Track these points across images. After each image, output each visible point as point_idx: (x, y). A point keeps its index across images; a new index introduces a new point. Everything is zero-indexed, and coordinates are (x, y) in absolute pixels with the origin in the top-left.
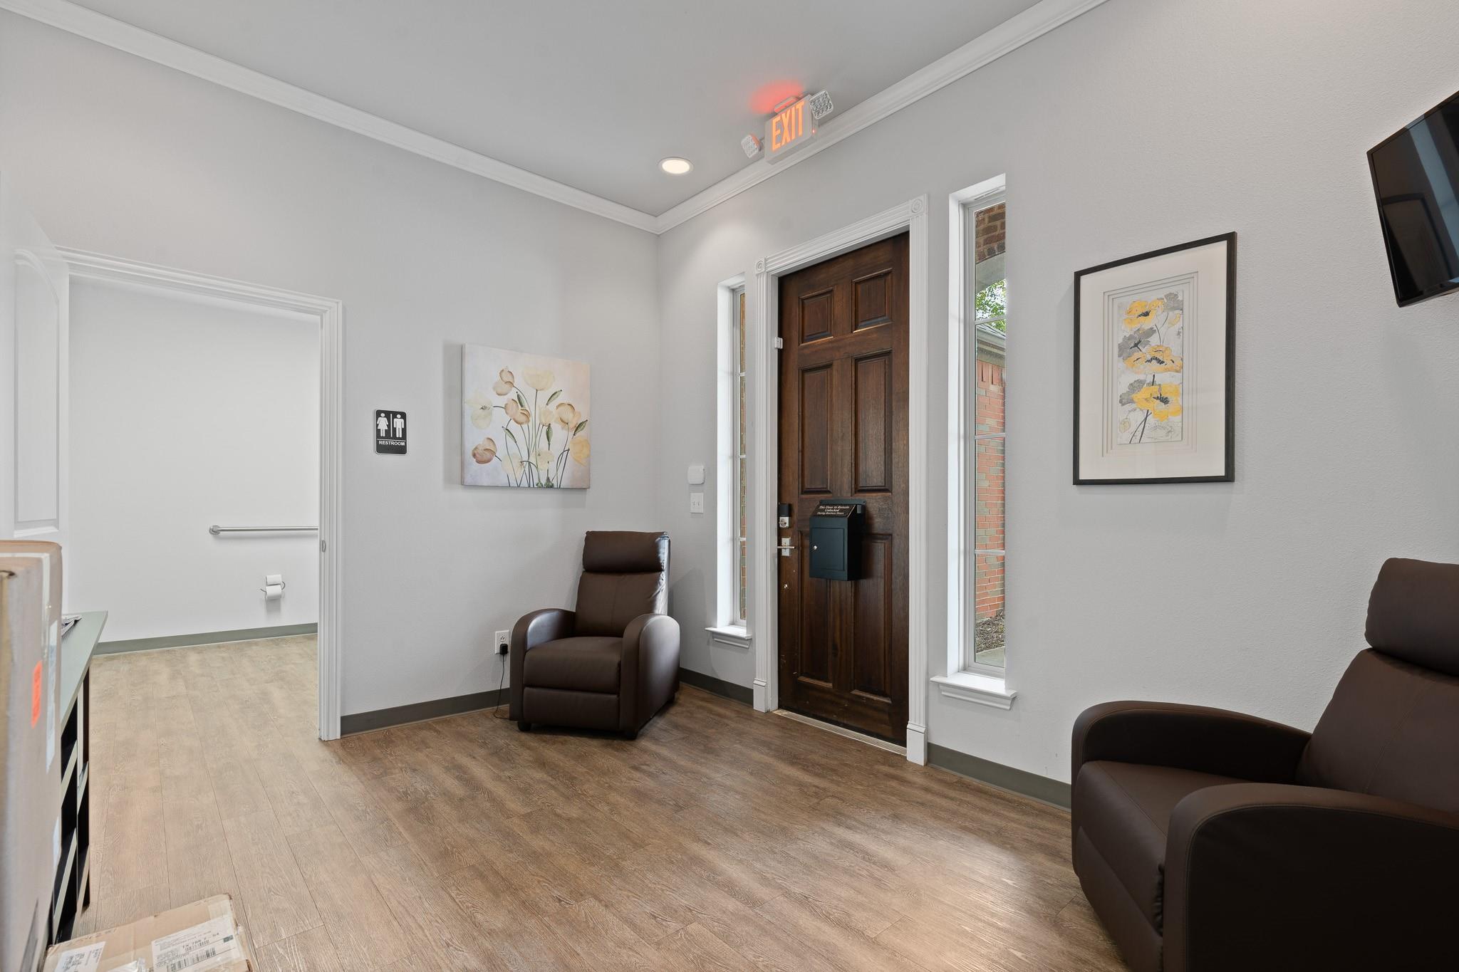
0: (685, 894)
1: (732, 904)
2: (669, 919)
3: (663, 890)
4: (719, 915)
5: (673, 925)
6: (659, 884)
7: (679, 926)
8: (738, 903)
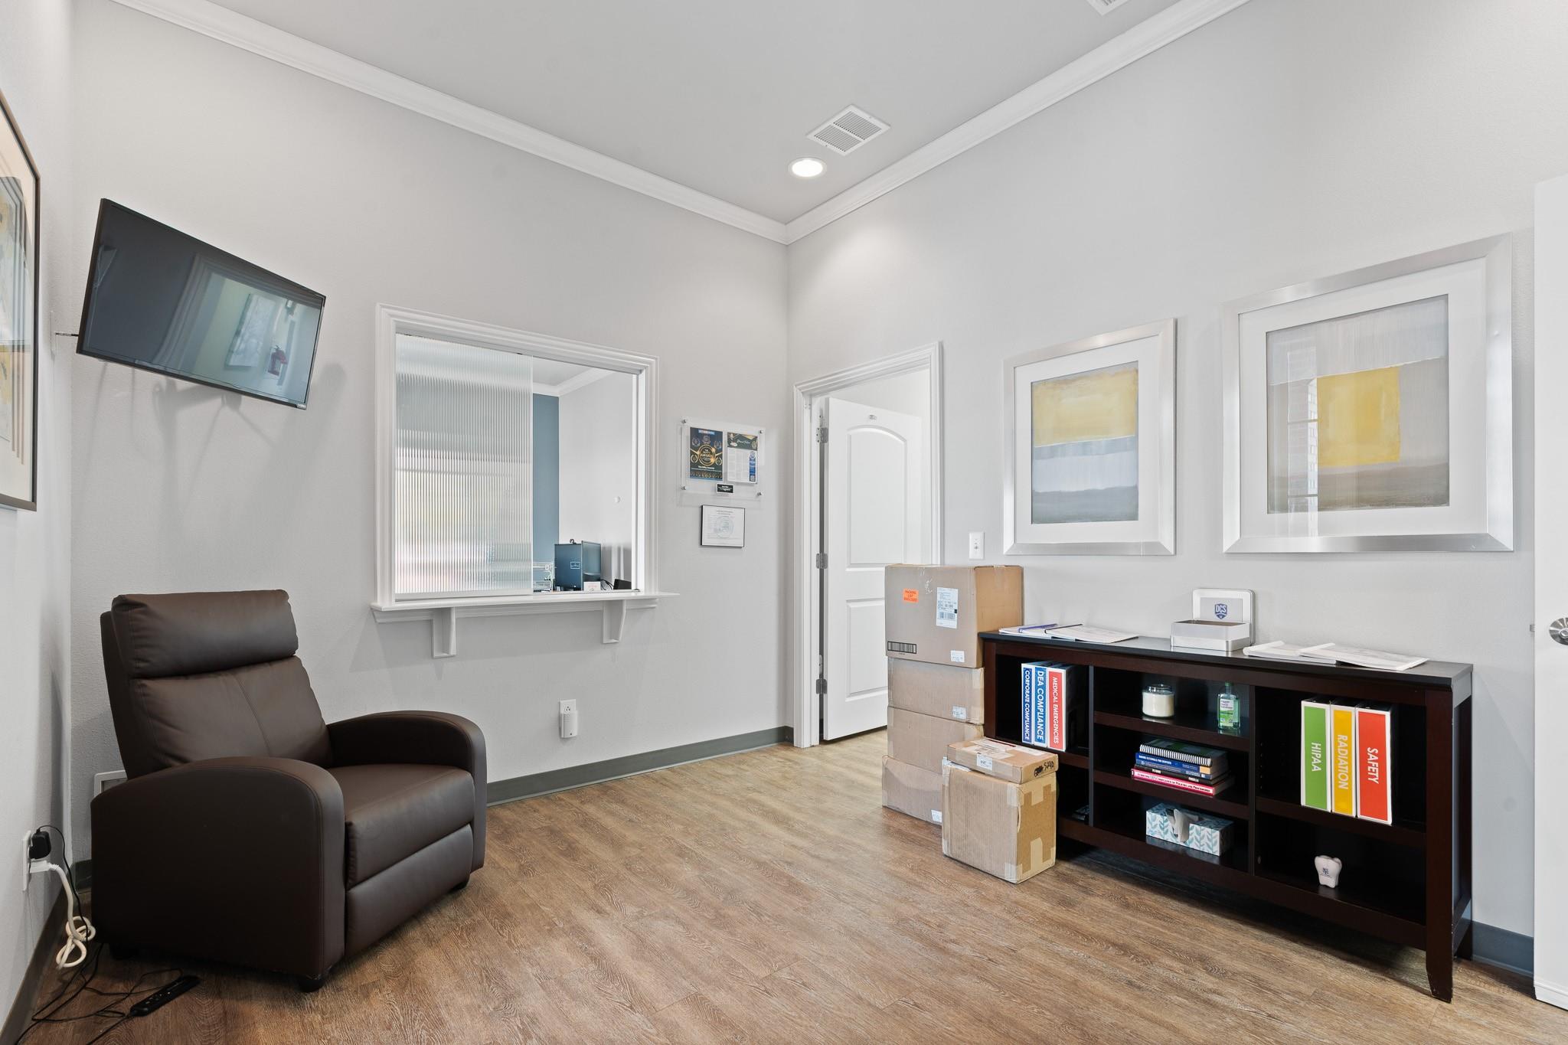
0: (774, 1012)
1: (719, 998)
2: (789, 982)
3: (800, 1017)
4: (736, 986)
5: (784, 975)
6: (806, 1026)
7: (778, 974)
8: (712, 998)
